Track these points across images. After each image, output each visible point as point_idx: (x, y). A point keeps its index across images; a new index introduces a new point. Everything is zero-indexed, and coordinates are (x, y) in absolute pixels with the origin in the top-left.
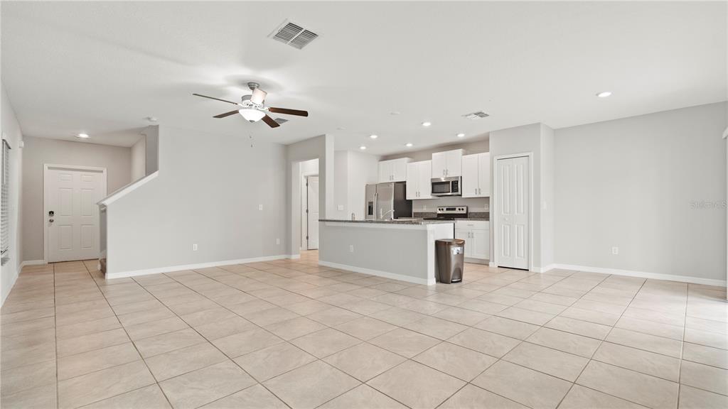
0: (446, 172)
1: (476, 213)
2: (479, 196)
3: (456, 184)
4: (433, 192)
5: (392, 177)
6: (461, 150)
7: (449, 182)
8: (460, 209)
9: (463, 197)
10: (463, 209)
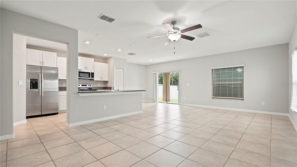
0: (86, 67)
1: (95, 88)
3: (93, 74)
4: (79, 77)
5: (42, 63)
6: (93, 59)
7: (90, 73)
8: (89, 86)
9: (95, 80)
10: (90, 86)
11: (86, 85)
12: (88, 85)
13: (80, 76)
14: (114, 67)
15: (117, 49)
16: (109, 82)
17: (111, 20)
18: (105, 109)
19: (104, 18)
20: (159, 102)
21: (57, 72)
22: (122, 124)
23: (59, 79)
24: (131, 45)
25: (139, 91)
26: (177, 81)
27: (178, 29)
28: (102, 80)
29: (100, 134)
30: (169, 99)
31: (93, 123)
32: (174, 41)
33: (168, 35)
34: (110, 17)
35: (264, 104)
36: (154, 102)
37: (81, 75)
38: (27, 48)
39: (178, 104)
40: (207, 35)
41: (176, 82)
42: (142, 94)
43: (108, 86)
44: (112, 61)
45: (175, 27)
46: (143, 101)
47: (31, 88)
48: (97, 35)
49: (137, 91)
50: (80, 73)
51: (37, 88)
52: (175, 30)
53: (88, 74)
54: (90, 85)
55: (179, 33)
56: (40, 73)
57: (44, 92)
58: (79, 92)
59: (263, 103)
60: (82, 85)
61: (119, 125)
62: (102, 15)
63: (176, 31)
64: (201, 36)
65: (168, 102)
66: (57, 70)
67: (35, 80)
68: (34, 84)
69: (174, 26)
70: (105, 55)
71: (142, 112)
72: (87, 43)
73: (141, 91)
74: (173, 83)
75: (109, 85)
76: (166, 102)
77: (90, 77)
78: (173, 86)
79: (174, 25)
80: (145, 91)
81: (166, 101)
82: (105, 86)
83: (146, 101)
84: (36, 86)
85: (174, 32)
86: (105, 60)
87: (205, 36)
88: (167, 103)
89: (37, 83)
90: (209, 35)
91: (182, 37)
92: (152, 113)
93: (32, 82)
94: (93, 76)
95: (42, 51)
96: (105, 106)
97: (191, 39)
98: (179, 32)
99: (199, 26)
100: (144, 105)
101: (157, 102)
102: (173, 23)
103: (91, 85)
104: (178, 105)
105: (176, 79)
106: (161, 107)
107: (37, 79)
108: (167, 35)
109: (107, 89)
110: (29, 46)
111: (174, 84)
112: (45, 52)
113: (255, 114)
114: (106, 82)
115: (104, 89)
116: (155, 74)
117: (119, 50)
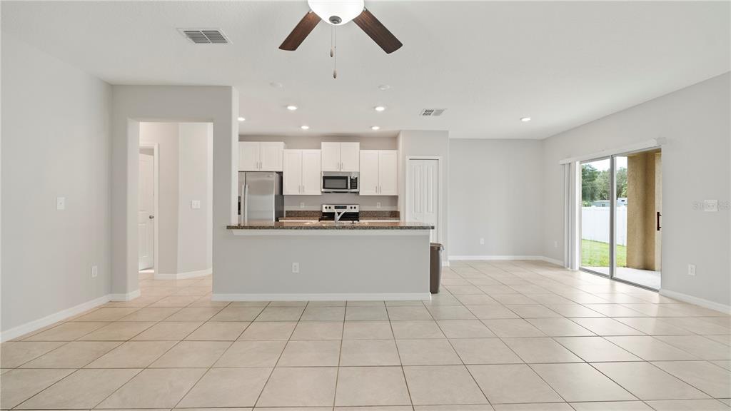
0: (340, 165)
1: (368, 212)
2: (379, 194)
3: (354, 180)
4: (324, 188)
5: (259, 164)
7: (346, 177)
8: (351, 208)
9: (361, 194)
10: (355, 208)
11: (345, 208)
12: (348, 207)
13: (326, 186)
14: (407, 158)
15: (375, 107)
16: (399, 198)
17: (215, 36)
18: (297, 271)
37: (329, 183)
39: (657, 291)
43: (395, 210)
44: (400, 143)
50: (325, 180)
53: (343, 181)
54: (353, 206)
56: (244, 186)
60: (336, 208)
62: (183, 33)
70: (376, 128)
72: (292, 108)
76: (609, 274)
77: (347, 188)
82: (392, 209)
86: (391, 140)
88: (612, 278)
94: (354, 184)
95: (259, 143)
96: (297, 265)
103: (357, 206)
115: (390, 217)
116: (567, 167)
117: (380, 109)
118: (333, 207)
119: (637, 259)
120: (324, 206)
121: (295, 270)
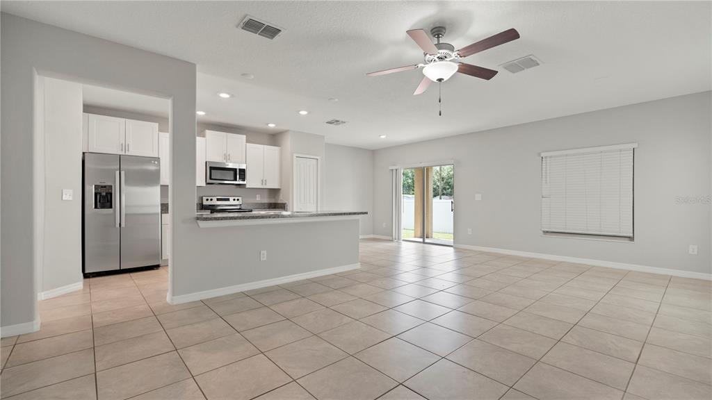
0: (227, 157)
3: (243, 172)
4: (211, 179)
5: (125, 147)
6: (245, 136)
7: (236, 169)
8: (234, 200)
9: (248, 186)
11: (228, 200)
12: (231, 199)
13: (212, 177)
14: (295, 155)
15: (299, 111)
16: (281, 191)
17: (271, 32)
18: (265, 259)
19: (252, 26)
20: (403, 240)
21: (158, 168)
22: (304, 300)
23: (161, 186)
24: (331, 99)
25: (350, 214)
26: (452, 187)
27: (451, 48)
28: (265, 187)
29: (242, 329)
30: (430, 232)
31: (233, 295)
32: (440, 80)
33: (422, 65)
34: (266, 24)
35: (696, 253)
36: (392, 241)
37: (216, 174)
38: (84, 112)
39: (452, 246)
40: (530, 63)
41: (448, 189)
42: (358, 220)
43: (279, 202)
44: (288, 142)
45: (440, 42)
46: (360, 237)
47: (96, 207)
48: (243, 75)
49: (345, 214)
50: (212, 171)
51: (111, 207)
52: (440, 51)
53: (232, 172)
55: (454, 57)
56: (118, 172)
57: (126, 215)
58: (198, 219)
59: (693, 249)
60: (218, 200)
61: (298, 301)
62: (246, 20)
63: (443, 52)
64: (514, 67)
65: (427, 241)
66: (156, 162)
67: (105, 187)
68: (104, 197)
69: (438, 41)
70: (272, 125)
71: (358, 266)
72: (224, 96)
73: (355, 214)
74: (442, 191)
75: (281, 199)
76: (421, 240)
77: (235, 180)
78: (442, 200)
79: (438, 37)
80: (366, 213)
81: (423, 237)
82: (273, 201)
83: (372, 236)
84: (108, 201)
85: (439, 55)
86: (274, 138)
87: (527, 68)
88: (424, 242)
89: (111, 194)
90: (538, 64)
91: (460, 71)
92: (384, 272)
93: (100, 193)
94: (243, 177)
95: (124, 120)
96: (265, 252)
97: (487, 74)
98: (454, 55)
99: (511, 35)
100: (365, 248)
101: (399, 239)
102: (438, 31)
103: (240, 198)
104: (452, 248)
105: (448, 183)
106: (408, 253)
107: (109, 184)
108: (420, 65)
109: (278, 208)
110: (89, 108)
111: (443, 194)
112: (131, 123)
113: (670, 278)
114: (274, 192)
115: (269, 208)
116: (394, 172)
117: (303, 113)
118: (215, 199)
119: (419, 234)
120: (205, 199)
121: (263, 257)
